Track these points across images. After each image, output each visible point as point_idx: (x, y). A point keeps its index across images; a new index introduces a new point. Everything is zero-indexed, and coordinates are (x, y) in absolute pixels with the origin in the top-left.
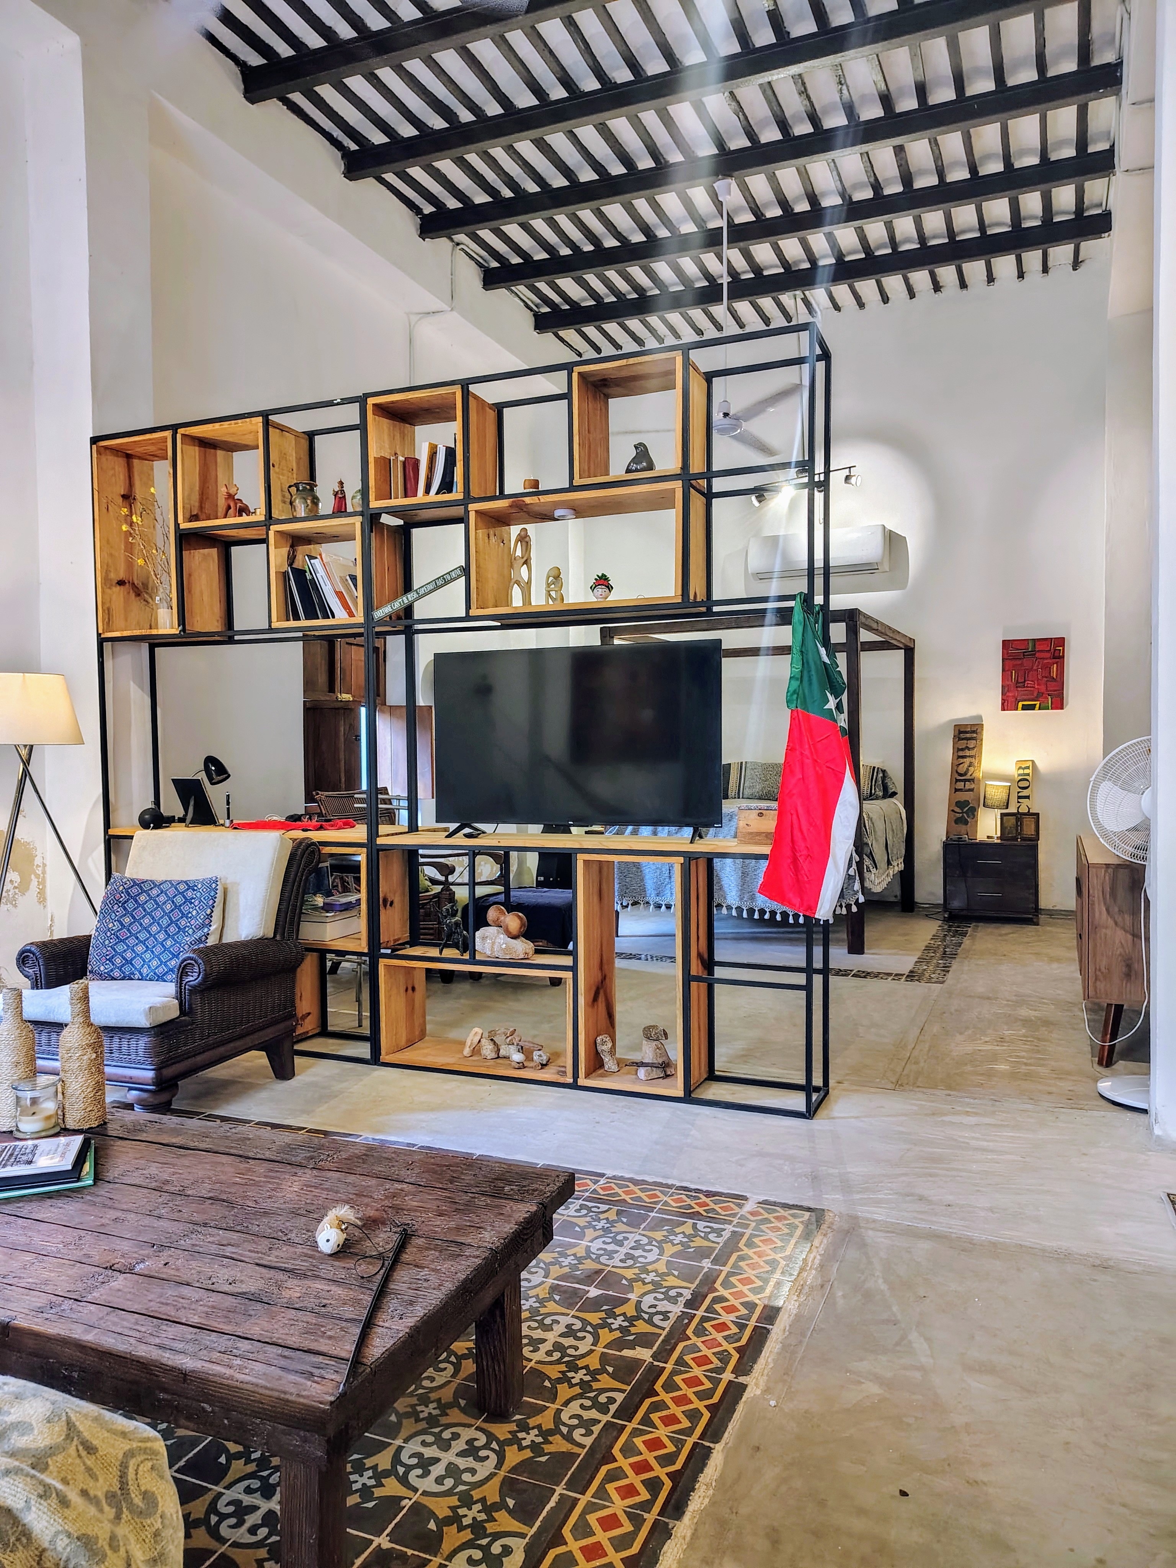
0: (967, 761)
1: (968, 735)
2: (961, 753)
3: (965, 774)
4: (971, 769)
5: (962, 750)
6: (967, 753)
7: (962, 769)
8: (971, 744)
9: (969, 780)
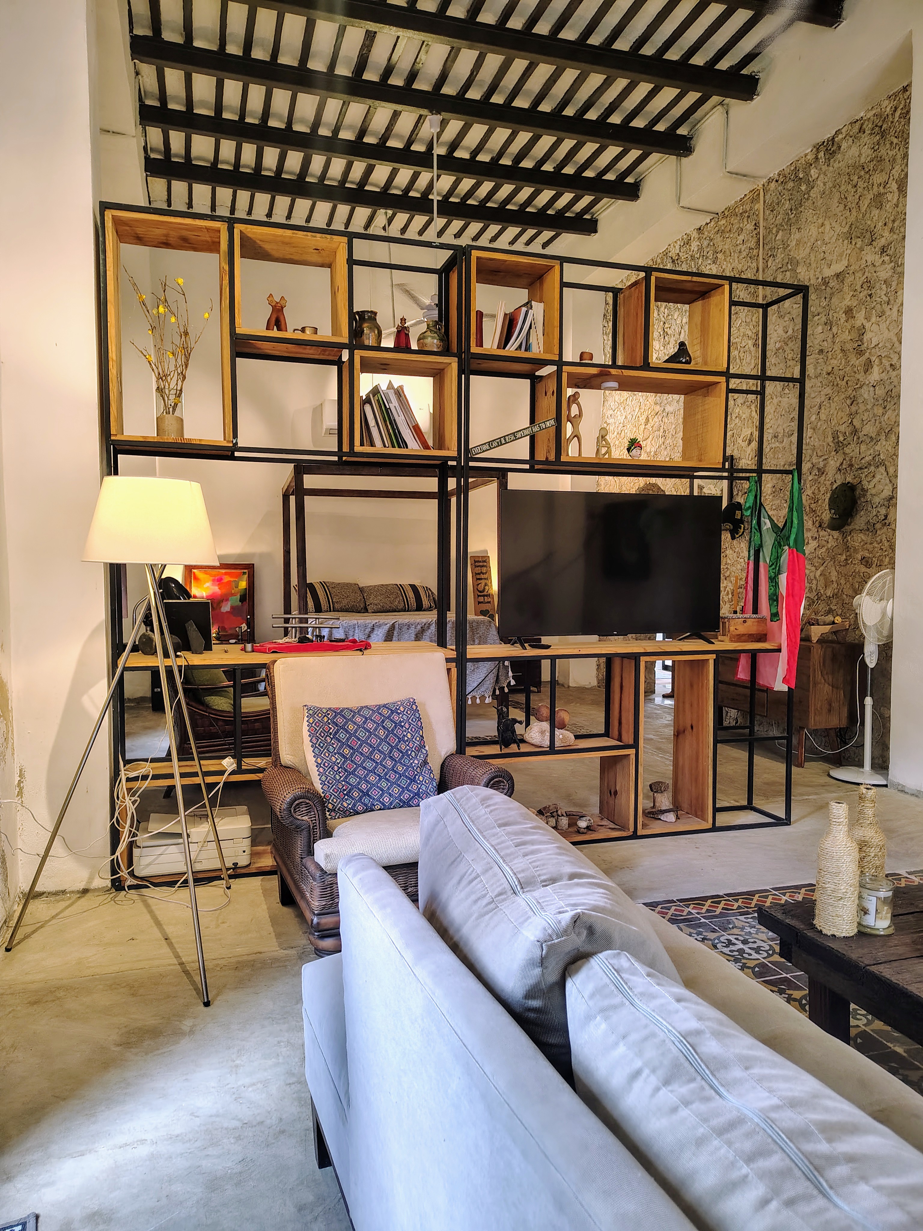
0: (483, 582)
1: (481, 564)
2: (478, 577)
3: (483, 591)
4: (487, 588)
5: (479, 574)
6: (482, 576)
7: (481, 588)
8: (484, 570)
9: (486, 596)
